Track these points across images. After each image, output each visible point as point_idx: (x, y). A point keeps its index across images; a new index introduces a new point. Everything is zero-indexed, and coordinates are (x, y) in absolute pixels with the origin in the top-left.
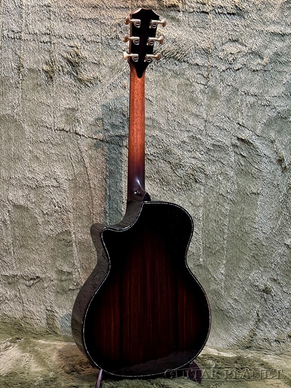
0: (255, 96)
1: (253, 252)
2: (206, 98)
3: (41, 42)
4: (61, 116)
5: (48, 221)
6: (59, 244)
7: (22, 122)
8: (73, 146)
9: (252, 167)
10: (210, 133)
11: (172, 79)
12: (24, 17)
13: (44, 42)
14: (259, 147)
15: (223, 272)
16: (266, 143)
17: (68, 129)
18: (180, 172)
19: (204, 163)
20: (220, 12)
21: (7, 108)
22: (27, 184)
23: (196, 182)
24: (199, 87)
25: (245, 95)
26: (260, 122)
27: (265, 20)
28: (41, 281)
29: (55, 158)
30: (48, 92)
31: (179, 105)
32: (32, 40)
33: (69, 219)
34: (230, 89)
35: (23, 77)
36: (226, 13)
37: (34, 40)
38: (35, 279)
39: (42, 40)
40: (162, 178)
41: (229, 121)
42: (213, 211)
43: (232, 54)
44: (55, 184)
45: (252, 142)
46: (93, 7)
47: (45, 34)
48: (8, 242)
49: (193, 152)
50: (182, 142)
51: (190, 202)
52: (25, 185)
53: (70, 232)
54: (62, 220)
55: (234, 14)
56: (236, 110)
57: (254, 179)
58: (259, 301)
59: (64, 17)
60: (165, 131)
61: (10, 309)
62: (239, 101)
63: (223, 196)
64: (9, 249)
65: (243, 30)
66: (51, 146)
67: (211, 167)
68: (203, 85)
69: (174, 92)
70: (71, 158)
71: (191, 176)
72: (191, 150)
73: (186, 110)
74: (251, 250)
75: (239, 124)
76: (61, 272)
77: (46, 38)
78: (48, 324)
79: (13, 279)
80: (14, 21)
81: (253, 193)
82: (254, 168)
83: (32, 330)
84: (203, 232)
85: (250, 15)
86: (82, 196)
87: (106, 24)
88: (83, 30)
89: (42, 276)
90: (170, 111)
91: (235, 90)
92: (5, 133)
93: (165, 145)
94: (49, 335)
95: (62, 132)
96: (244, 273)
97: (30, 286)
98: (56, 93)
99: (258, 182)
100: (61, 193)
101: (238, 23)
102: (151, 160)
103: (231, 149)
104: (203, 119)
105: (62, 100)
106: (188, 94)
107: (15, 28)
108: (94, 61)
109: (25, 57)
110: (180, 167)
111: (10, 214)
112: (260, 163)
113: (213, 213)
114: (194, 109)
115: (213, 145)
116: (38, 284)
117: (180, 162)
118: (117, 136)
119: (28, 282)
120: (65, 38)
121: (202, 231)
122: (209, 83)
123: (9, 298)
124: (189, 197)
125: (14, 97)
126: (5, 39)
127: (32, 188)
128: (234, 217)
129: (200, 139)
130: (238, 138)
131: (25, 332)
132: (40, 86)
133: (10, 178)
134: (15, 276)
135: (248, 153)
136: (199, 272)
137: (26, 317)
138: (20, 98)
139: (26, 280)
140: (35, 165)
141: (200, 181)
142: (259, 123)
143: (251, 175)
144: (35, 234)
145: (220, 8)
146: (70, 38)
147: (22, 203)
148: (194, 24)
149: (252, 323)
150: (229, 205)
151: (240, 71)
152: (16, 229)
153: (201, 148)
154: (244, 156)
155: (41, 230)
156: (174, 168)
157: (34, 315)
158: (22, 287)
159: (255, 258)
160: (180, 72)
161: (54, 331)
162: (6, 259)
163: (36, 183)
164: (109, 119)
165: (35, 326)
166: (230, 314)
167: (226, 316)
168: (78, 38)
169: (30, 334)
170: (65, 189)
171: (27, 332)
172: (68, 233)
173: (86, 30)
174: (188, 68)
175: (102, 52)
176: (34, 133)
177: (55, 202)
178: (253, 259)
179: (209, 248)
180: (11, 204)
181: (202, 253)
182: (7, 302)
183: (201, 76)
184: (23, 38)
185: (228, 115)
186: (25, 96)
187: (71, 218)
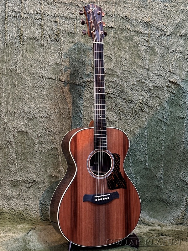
0: (180, 53)
1: (182, 158)
2: (148, 55)
3: (35, 19)
4: (50, 69)
5: (41, 141)
6: (49, 157)
7: (22, 74)
8: (58, 89)
9: (179, 101)
10: (151, 78)
11: (125, 43)
12: (23, 2)
13: (37, 19)
14: (184, 87)
15: (162, 172)
17: (54, 78)
18: (131, 105)
19: (148, 99)
21: (12, 64)
22: (27, 116)
23: (142, 111)
24: (143, 48)
25: (173, 53)
26: (184, 70)
28: (37, 183)
29: (46, 97)
30: (40, 53)
31: (129, 60)
32: (28, 18)
33: (56, 140)
34: (163, 48)
35: (23, 43)
37: (30, 18)
38: (32, 182)
39: (36, 17)
40: (119, 110)
41: (163, 70)
42: (154, 131)
43: (164, 25)
44: (46, 115)
45: (179, 84)
47: (38, 14)
48: (13, 157)
49: (140, 92)
50: (132, 85)
51: (139, 125)
52: (25, 117)
53: (56, 149)
54: (51, 140)
56: (168, 63)
57: (181, 109)
61: (16, 204)
62: (169, 56)
63: (161, 120)
64: (14, 162)
66: (43, 89)
67: (152, 101)
68: (146, 46)
69: (126, 51)
70: (57, 97)
71: (139, 107)
72: (138, 90)
73: (135, 63)
74: (180, 157)
75: (170, 72)
76: (51, 177)
77: (38, 17)
78: (42, 214)
79: (17, 183)
80: (16, 5)
81: (181, 118)
82: (181, 101)
83: (31, 219)
84: (148, 145)
87: (79, 6)
88: (64, 10)
89: (37, 180)
90: (124, 64)
91: (167, 49)
92: (11, 81)
93: (121, 87)
95: (50, 79)
96: (176, 173)
97: (29, 188)
98: (46, 53)
99: (184, 111)
100: (50, 122)
101: (168, 4)
102: (111, 98)
103: (165, 88)
104: (146, 69)
105: (50, 58)
106: (136, 53)
107: (17, 10)
108: (72, 31)
109: (23, 29)
110: (131, 102)
111: (14, 137)
112: (185, 97)
113: (154, 132)
114: (140, 63)
115: (153, 86)
116: (35, 186)
117: (131, 98)
118: (88, 82)
119: (27, 185)
120: (51, 16)
121: (147, 145)
122: (150, 45)
123: (14, 197)
124: (138, 122)
125: (17, 56)
126: (10, 17)
127: (30, 119)
128: (168, 135)
129: (145, 83)
130: (169, 81)
131: (26, 220)
132: (35, 49)
133: (15, 112)
134: (18, 181)
135: (177, 91)
136: (145, 173)
137: (27, 210)
138: (21, 57)
139: (26, 183)
140: (32, 103)
141: (145, 110)
142: (183, 71)
143: (179, 106)
144: (32, 150)
146: (55, 16)
147: (23, 129)
149: (182, 206)
150: (165, 126)
152: (19, 148)
153: (145, 88)
154: (174, 94)
155: (36, 148)
156: (127, 103)
158: (23, 188)
160: (130, 38)
161: (47, 219)
162: (12, 169)
163: (33, 116)
164: (82, 70)
165: (34, 216)
166: (167, 201)
167: (165, 203)
168: (60, 16)
169: (30, 221)
170: (53, 118)
171: (28, 220)
172: (55, 149)
173: (66, 10)
174: (135, 35)
175: (77, 25)
176: (31, 81)
177: (46, 128)
178: (182, 163)
179: (152, 156)
180: (16, 130)
181: (147, 159)
182: (13, 199)
183: (144, 40)
184: (23, 16)
185: (162, 66)
186: (24, 56)
187: (57, 138)
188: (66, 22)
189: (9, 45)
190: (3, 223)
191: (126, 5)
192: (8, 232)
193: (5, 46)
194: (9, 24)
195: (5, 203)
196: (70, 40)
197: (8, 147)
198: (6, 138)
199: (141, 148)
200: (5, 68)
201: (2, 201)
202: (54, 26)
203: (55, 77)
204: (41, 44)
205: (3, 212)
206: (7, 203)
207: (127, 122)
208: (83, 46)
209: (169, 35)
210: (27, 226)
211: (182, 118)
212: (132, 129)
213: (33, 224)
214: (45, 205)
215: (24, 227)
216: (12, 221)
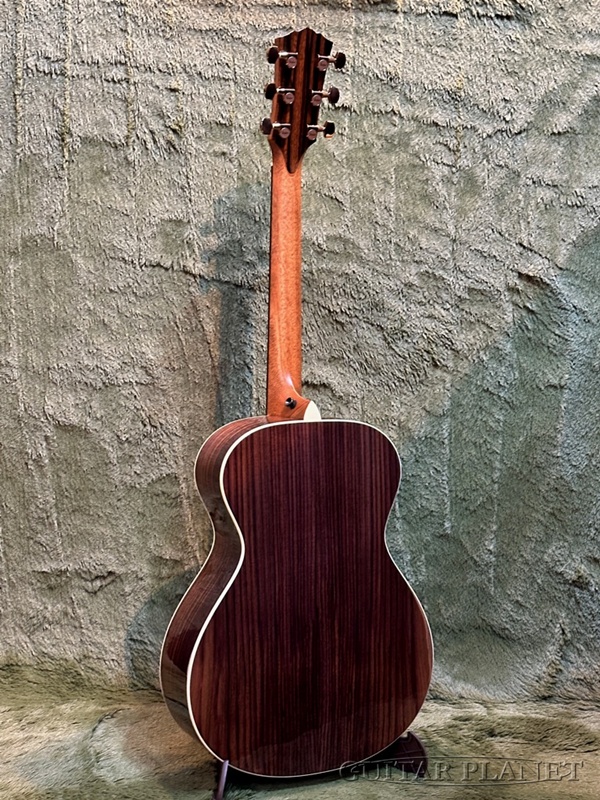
0: (554, 186)
1: (552, 505)
2: (454, 194)
3: (107, 81)
4: (154, 236)
5: (131, 456)
6: (155, 502)
7: (70, 250)
8: (181, 298)
9: (548, 334)
10: (462, 264)
11: (384, 156)
12: (70, 28)
13: (113, 80)
14: (562, 292)
15: (491, 547)
16: (577, 282)
18: (402, 347)
19: (451, 327)
20: (481, 13)
21: (39, 222)
22: (85, 379)
23: (436, 366)
24: (439, 172)
25: (533, 186)
26: (563, 240)
27: (574, 30)
28: (118, 580)
29: (143, 324)
30: (124, 186)
31: (398, 209)
32: (87, 77)
33: (174, 451)
34: (503, 173)
35: (70, 156)
36: (493, 15)
37: (92, 77)
38: (104, 578)
39: (110, 75)
40: (366, 361)
41: (501, 239)
42: (471, 425)
43: (505, 100)
44: (145, 379)
45: (548, 282)
46: (217, 6)
47: (116, 64)
48: (46, 502)
49: (428, 306)
50: (406, 285)
51: (424, 408)
52: (80, 382)
53: (176, 477)
54: (160, 452)
55: (509, 18)
56: (516, 217)
57: (552, 357)
58: (566, 604)
59: (154, 26)
60: (371, 264)
61: (55, 641)
62: (520, 197)
63: (491, 393)
64: (48, 517)
65: (529, 50)
66: (133, 299)
67: (466, 335)
68: (448, 166)
69: (388, 183)
70: (176, 323)
71: (425, 354)
72: (424, 300)
73: (413, 219)
74: (547, 501)
75: (521, 245)
76: (159, 561)
77: (118, 73)
78: (135, 669)
79: (58, 579)
80: (49, 37)
81: (551, 386)
82: (553, 335)
83: (102, 683)
84: (451, 467)
85: (544, 21)
86: (200, 401)
87: (244, 40)
88: (196, 54)
89: (120, 570)
90: (381, 222)
91: (513, 175)
92: (35, 274)
93: (371, 291)
94: (139, 692)
95: (156, 269)
96: (534, 549)
97: (95, 593)
98: (142, 188)
99: (562, 364)
100: (157, 397)
101: (518, 36)
102: (342, 324)
103: (506, 296)
105: (156, 202)
106: (418, 187)
107: (51, 51)
108: (220, 119)
109: (73, 113)
110: (403, 337)
111: (48, 444)
112: (565, 323)
113: (471, 428)
114: (431, 218)
115: (470, 290)
116: (111, 587)
117: (402, 326)
119: (90, 584)
120: (157, 72)
121: (449, 467)
122: (460, 163)
123: (51, 619)
124: (421, 398)
125: (53, 197)
126: (30, 75)
127: (95, 389)
128: (512, 436)
129: (444, 279)
130: (520, 274)
131: (88, 689)
132: (108, 173)
133: (49, 369)
134: (62, 573)
135: (540, 304)
136: (443, 549)
137: (90, 657)
138: (66, 200)
139: (86, 580)
140: (101, 340)
141: (444, 363)
142: (562, 243)
143: (546, 349)
144: (103, 483)
145: (481, 6)
146: (168, 72)
147: (75, 420)
148: (428, 39)
149: (551, 648)
150: (503, 411)
151: (523, 135)
152: (63, 475)
153: (444, 295)
154: (532, 312)
155: (116, 475)
156: (390, 340)
157: (106, 651)
158: (77, 595)
159: (556, 517)
160: (400, 140)
161: (148, 684)
162: (42, 538)
163: (104, 379)
164: (254, 241)
165: (110, 675)
166: (507, 632)
167: (501, 637)
168: (186, 72)
169: (98, 691)
170: (165, 388)
171: (93, 688)
172: (174, 479)
173: (202, 54)
174: (417, 132)
175: (236, 100)
176: (97, 273)
177: (144, 415)
178: (552, 519)
179: (464, 499)
180: (52, 422)
181: (448, 510)
182: (47, 626)
183: (444, 148)
184: (69, 73)
185: (499, 228)
186: (76, 196)
187: (178, 447)
188: (202, 90)
189: (28, 162)
190: (18, 696)
191: (390, 37)
192: (36, 725)
193: (15, 164)
194: (26, 97)
195: (24, 637)
196: (216, 148)
197: (29, 473)
198: (25, 447)
199: (430, 476)
200: (18, 232)
201: (15, 631)
202: (167, 103)
203: (170, 263)
204: (126, 158)
205: (17, 665)
206: (29, 637)
207: (387, 400)
208: (257, 167)
209: (520, 133)
210: (92, 708)
211: (554, 387)
212: (403, 418)
213: (109, 701)
214: (142, 642)
215: (81, 711)
216: (44, 690)
